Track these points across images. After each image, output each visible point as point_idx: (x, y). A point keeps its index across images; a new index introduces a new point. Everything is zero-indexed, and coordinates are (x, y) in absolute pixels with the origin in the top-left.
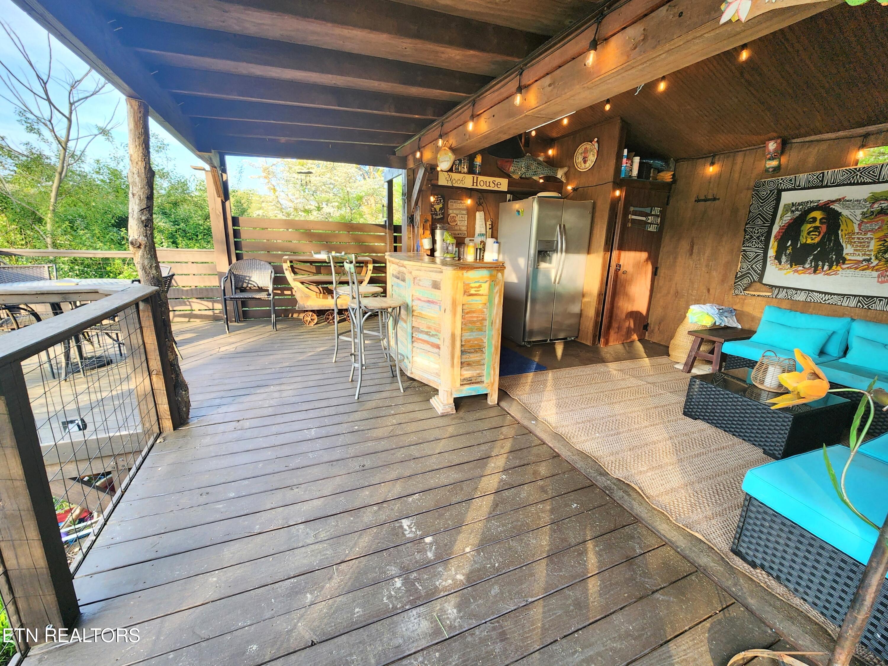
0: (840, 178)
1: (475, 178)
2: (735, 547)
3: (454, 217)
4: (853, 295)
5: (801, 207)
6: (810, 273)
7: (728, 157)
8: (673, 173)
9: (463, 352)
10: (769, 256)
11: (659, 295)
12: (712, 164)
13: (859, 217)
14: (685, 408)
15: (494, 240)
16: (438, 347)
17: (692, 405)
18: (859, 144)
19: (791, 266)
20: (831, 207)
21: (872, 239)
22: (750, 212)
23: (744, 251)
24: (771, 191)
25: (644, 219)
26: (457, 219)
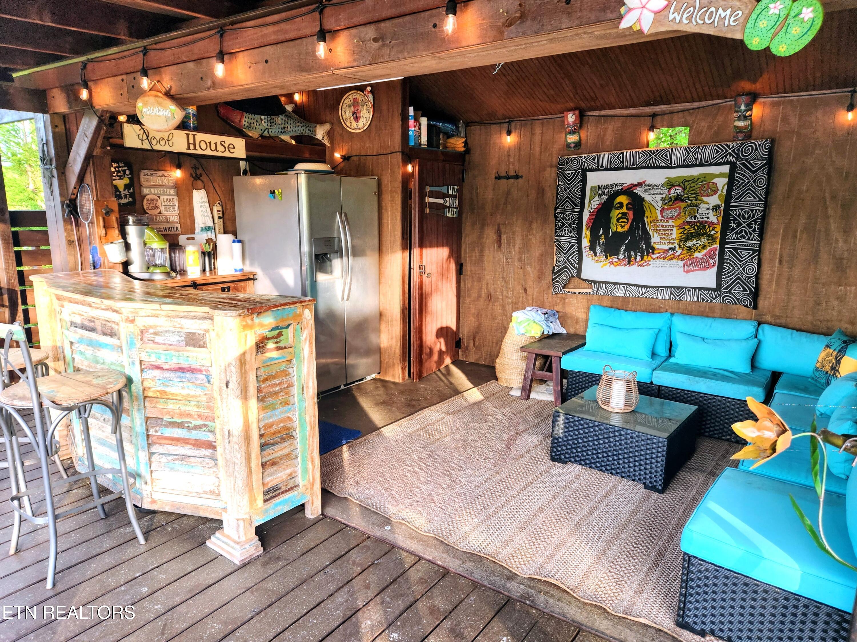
0: (639, 160)
1: (191, 137)
2: (680, 620)
3: (153, 200)
4: (665, 287)
5: (607, 190)
6: (625, 265)
7: (525, 125)
8: (464, 140)
9: (263, 446)
10: (583, 246)
11: (468, 301)
12: (509, 133)
13: (660, 203)
14: (552, 451)
15: (229, 237)
16: (211, 446)
17: (560, 447)
18: (649, 124)
19: (607, 258)
20: (635, 191)
21: (673, 226)
22: (558, 194)
23: (558, 240)
24: (576, 171)
25: (441, 201)
26: (159, 203)
